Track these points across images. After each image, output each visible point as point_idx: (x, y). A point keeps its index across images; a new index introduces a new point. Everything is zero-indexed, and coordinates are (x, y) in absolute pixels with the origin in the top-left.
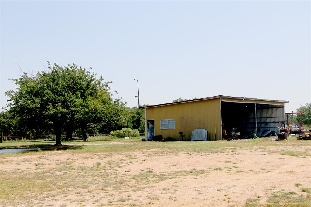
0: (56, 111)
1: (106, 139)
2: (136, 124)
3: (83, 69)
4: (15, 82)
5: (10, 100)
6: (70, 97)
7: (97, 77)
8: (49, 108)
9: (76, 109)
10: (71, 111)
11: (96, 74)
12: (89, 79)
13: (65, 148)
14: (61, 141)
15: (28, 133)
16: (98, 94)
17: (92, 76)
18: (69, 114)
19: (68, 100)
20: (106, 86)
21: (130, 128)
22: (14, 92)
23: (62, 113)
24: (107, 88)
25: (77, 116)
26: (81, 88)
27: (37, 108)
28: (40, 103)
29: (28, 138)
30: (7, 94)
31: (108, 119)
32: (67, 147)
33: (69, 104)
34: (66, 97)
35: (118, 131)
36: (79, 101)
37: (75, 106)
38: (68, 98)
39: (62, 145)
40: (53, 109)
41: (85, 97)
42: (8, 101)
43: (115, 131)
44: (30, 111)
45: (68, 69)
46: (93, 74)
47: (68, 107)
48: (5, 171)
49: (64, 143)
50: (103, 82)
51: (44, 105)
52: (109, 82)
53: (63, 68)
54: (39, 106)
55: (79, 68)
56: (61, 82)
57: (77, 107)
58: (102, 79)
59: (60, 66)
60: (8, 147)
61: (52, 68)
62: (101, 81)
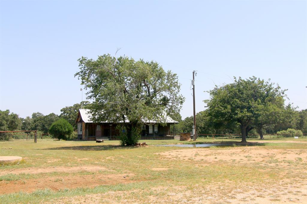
0: (243, 115)
1: (273, 138)
2: (299, 126)
3: (261, 80)
4: (209, 93)
5: (206, 107)
6: (253, 104)
7: (275, 86)
8: (237, 113)
9: (260, 113)
10: (255, 114)
11: (274, 84)
12: (268, 88)
13: (251, 144)
14: (246, 139)
15: (210, 132)
16: (277, 100)
17: (270, 85)
18: (253, 117)
19: (252, 106)
20: (283, 93)
21: (294, 129)
22: (209, 101)
23: (247, 116)
24: (284, 95)
25: (260, 118)
26: (262, 96)
27: (228, 112)
28: (231, 109)
29: (210, 136)
30: (205, 101)
31: (282, 121)
32: (252, 144)
33: (253, 109)
34: (250, 103)
35: (284, 131)
36: (261, 107)
37: (257, 111)
38: (252, 105)
39: (247, 142)
40: (241, 113)
41: (265, 103)
42: (205, 107)
43: (281, 131)
44: (223, 115)
45: (249, 81)
46: (271, 84)
47: (252, 112)
48: (226, 161)
49: (248, 141)
50: (280, 90)
51: (233, 110)
52: (285, 90)
53: (246, 80)
54: (230, 111)
55: (257, 79)
56: (245, 92)
57: (259, 111)
58: (279, 88)
59: (242, 79)
60: (205, 142)
61: (237, 81)
62: (279, 89)
